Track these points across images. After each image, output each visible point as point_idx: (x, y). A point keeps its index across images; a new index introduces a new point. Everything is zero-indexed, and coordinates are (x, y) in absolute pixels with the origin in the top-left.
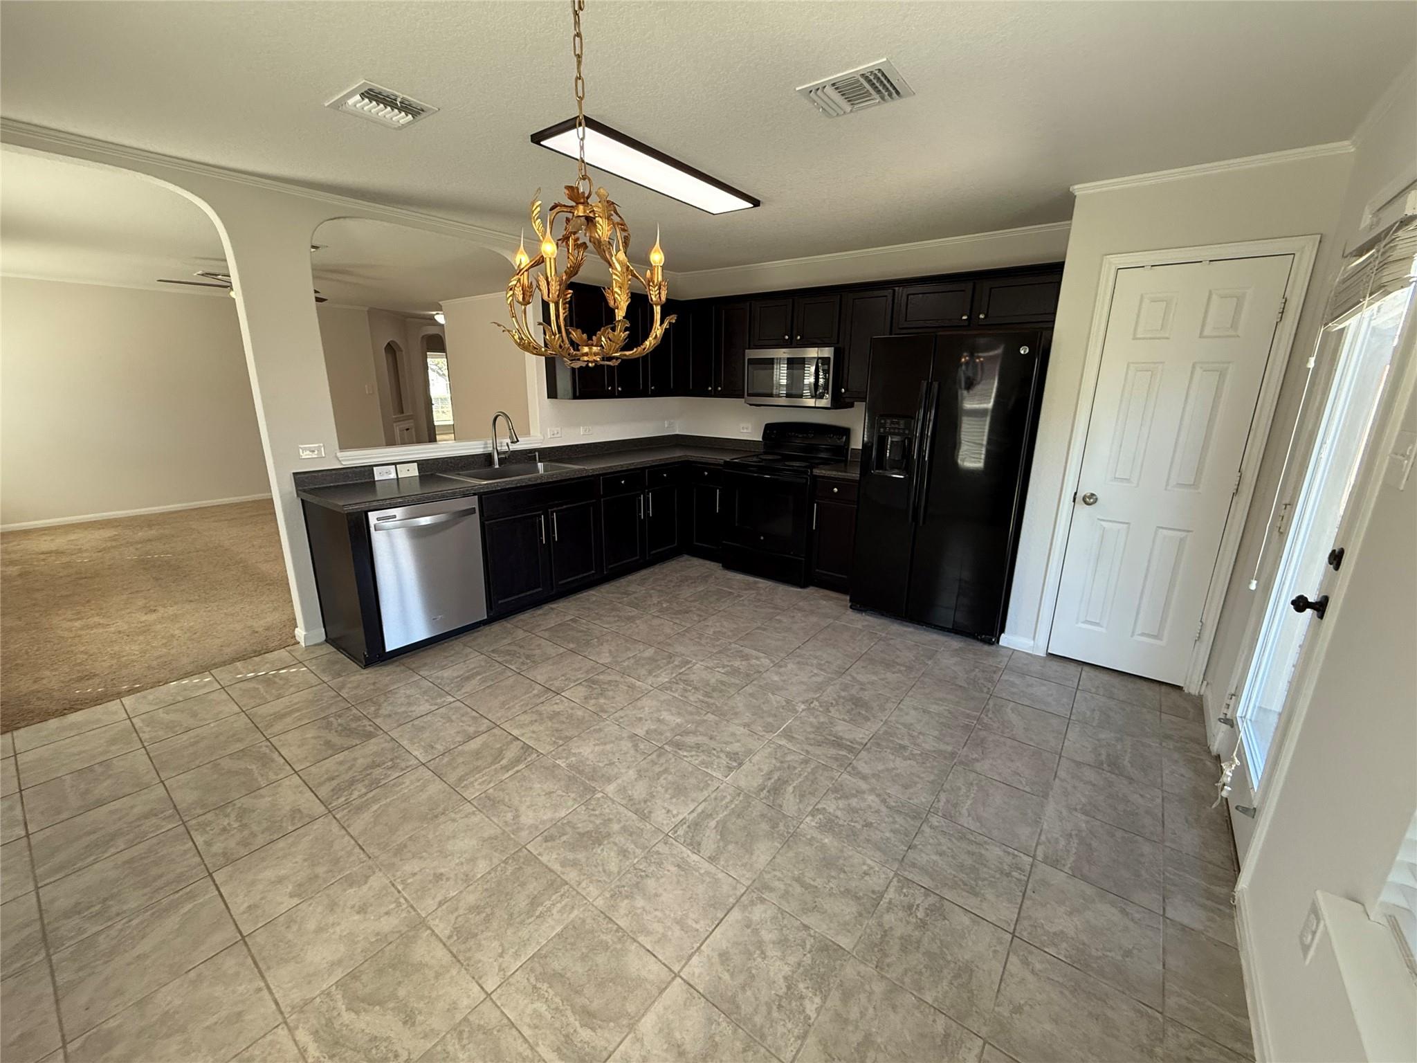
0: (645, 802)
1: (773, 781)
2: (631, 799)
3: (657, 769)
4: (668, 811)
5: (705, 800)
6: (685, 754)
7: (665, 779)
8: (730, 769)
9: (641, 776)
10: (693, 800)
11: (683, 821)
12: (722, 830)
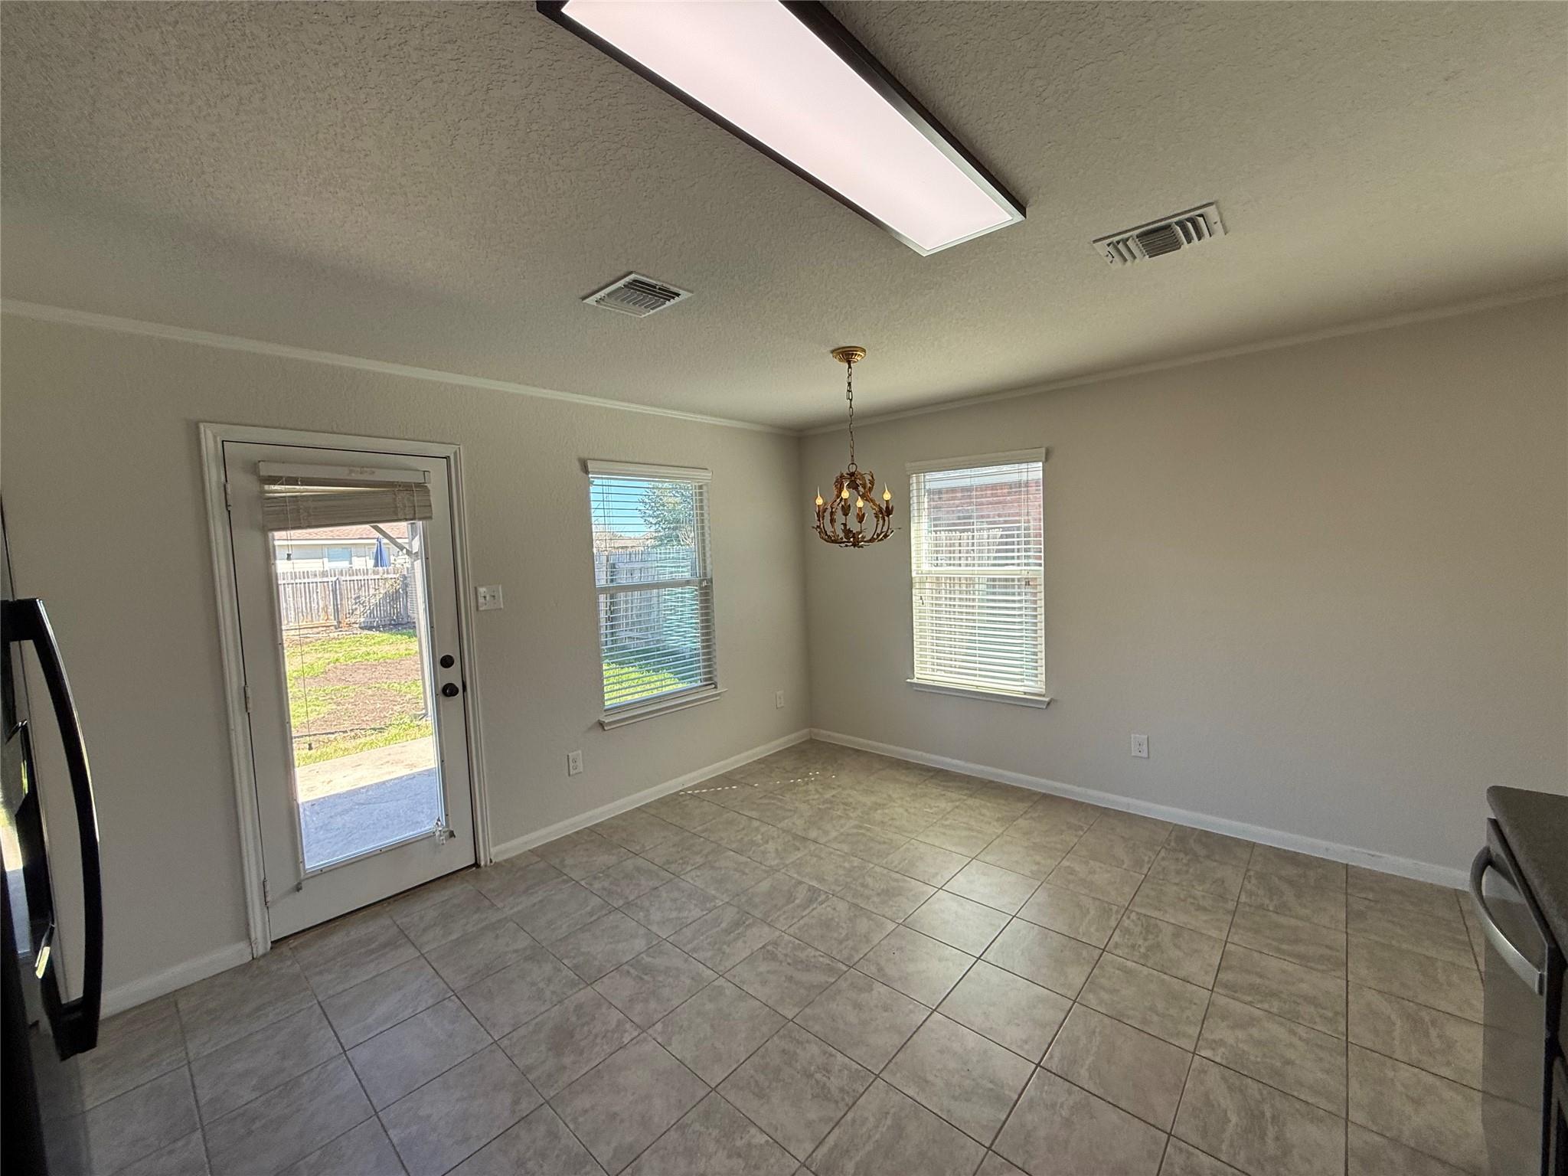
0: (855, 916)
1: (736, 932)
2: (869, 918)
3: (850, 943)
4: (834, 909)
5: (803, 917)
6: (821, 959)
7: (841, 934)
8: (775, 944)
9: (865, 936)
10: (813, 917)
11: (821, 903)
12: (790, 898)
